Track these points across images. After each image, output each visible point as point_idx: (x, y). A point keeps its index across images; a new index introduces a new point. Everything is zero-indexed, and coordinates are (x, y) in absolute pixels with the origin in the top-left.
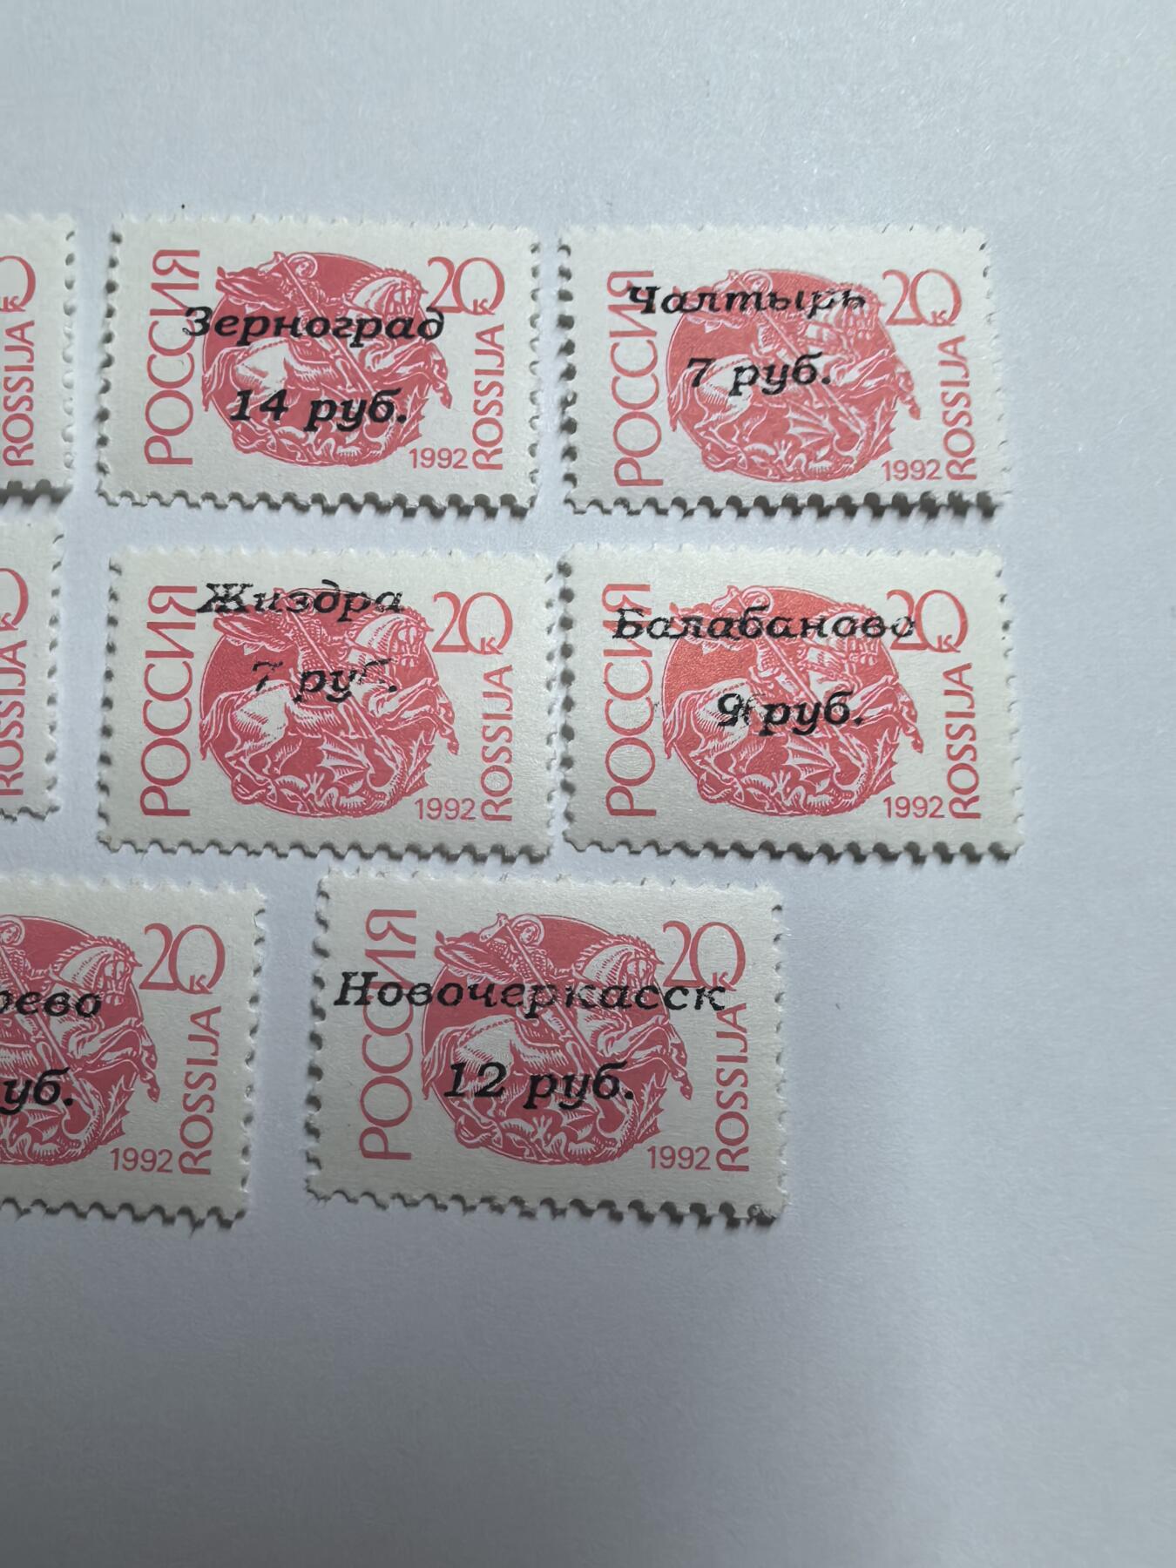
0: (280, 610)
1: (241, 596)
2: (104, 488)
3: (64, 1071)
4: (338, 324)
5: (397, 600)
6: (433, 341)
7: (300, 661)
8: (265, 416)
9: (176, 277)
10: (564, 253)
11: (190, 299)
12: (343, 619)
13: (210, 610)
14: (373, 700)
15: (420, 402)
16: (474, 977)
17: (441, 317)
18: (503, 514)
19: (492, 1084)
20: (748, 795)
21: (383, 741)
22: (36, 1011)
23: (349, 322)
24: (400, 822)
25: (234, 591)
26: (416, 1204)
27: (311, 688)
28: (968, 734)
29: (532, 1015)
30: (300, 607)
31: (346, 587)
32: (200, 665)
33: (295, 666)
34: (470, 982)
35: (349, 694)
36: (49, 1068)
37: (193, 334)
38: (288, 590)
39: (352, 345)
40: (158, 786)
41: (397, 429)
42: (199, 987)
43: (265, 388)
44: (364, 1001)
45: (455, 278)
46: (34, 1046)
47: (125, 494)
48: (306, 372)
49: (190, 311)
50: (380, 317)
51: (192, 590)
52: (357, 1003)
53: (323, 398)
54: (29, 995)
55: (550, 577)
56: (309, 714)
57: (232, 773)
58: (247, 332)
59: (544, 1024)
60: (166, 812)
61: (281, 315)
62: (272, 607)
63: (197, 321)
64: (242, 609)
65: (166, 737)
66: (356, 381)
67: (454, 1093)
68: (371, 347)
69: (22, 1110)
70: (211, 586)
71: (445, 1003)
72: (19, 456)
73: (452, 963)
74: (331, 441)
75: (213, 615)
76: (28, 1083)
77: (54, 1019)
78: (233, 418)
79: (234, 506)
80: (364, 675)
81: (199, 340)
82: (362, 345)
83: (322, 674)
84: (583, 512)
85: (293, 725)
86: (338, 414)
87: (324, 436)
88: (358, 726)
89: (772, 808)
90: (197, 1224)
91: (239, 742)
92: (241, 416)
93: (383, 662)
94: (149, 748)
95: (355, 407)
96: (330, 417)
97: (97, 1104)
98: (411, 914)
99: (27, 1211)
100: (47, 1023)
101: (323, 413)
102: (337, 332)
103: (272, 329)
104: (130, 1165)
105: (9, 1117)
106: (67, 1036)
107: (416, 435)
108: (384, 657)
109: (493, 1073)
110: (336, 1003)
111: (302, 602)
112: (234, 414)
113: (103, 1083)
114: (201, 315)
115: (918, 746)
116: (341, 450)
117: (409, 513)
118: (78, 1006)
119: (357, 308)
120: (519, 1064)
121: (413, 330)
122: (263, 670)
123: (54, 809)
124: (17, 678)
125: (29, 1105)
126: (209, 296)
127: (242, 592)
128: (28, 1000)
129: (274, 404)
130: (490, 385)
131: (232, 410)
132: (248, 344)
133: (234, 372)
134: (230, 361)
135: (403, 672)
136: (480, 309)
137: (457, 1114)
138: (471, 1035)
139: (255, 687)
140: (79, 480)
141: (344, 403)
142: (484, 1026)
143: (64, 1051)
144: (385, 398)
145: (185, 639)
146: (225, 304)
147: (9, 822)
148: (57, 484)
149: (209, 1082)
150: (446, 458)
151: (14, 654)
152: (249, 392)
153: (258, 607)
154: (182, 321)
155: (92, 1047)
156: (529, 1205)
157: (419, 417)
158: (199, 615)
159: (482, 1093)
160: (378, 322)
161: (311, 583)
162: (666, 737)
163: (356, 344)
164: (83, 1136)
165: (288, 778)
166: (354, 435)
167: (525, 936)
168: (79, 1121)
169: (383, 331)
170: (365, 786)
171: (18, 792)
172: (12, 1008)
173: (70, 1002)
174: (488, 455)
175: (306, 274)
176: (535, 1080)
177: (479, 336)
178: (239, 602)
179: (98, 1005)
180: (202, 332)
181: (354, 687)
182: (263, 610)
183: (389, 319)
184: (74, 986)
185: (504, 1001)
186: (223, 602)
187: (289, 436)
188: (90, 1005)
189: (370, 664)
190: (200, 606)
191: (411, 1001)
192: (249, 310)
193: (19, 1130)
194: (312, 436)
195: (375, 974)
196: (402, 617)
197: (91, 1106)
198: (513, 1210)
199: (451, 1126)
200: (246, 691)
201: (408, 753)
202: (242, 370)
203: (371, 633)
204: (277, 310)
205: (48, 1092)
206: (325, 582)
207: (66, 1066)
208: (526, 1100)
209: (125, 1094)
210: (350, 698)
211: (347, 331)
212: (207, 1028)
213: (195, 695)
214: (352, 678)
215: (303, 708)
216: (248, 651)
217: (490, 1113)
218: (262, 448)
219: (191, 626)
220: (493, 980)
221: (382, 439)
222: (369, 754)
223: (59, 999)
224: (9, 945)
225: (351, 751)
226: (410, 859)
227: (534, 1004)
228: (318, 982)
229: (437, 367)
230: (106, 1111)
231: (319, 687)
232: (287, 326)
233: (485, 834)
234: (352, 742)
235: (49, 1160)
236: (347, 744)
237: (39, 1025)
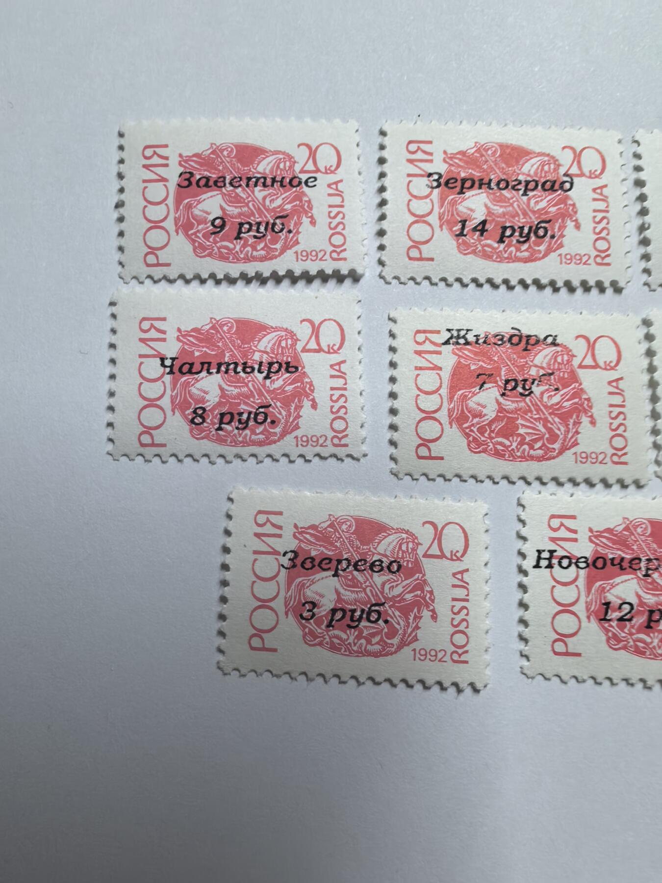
0: (489, 344)
1: (466, 336)
2: (383, 274)
3: (383, 604)
4: (514, 183)
5: (554, 340)
6: (569, 193)
7: (503, 373)
8: (475, 234)
9: (420, 155)
10: (636, 145)
11: (429, 168)
12: (526, 350)
13: (450, 344)
14: (546, 396)
15: (562, 227)
16: (612, 553)
17: (572, 180)
18: (609, 291)
19: (626, 615)
21: (553, 419)
22: (365, 570)
23: (520, 183)
24: (564, 465)
25: (462, 333)
26: (584, 681)
27: (510, 388)
29: (647, 575)
30: (500, 342)
31: (525, 331)
32: (446, 375)
33: (500, 376)
34: (611, 556)
35: (532, 392)
36: (374, 602)
37: (432, 188)
38: (492, 333)
39: (523, 195)
40: (425, 443)
41: (550, 244)
42: (455, 557)
43: (474, 219)
44: (550, 566)
45: (577, 156)
46: (364, 590)
47: (396, 278)
48: (498, 210)
49: (430, 175)
50: (537, 179)
51: (438, 332)
52: (546, 567)
53: (508, 224)
54: (360, 560)
55: (638, 327)
56: (510, 403)
57: (467, 435)
58: (462, 187)
59: (654, 581)
60: (431, 458)
61: (481, 178)
62: (485, 342)
63: (434, 180)
64: (467, 343)
65: (429, 416)
66: (525, 214)
67: (605, 619)
68: (533, 196)
69: (360, 626)
70: (449, 330)
71: (596, 568)
72: (338, 255)
73: (599, 545)
74: (513, 249)
75: (450, 347)
76: (363, 611)
77: (375, 574)
78: (457, 235)
79: (457, 285)
80: (539, 381)
81: (436, 191)
82: (528, 195)
83: (515, 380)
84: (654, 291)
85: (501, 409)
86: (517, 234)
87: (509, 245)
88: (538, 410)
90: (459, 691)
91: (471, 419)
92: (461, 234)
93: (552, 374)
94: (420, 421)
95: (526, 230)
96: (512, 235)
97: (402, 623)
98: (573, 517)
99: (363, 683)
100: (372, 577)
101: (508, 233)
102: (513, 188)
103: (477, 185)
104: (422, 658)
105: (353, 630)
106: (383, 584)
107: (561, 246)
108: (550, 372)
109: (627, 608)
110: (535, 567)
111: (501, 340)
112: (458, 233)
113: (405, 611)
114: (436, 177)
116: (518, 254)
117: (556, 290)
118: (389, 567)
119: (524, 174)
120: (641, 603)
121: (557, 187)
122: (483, 378)
123: (365, 455)
124: (342, 381)
125: (364, 623)
126: (439, 167)
127: (466, 334)
128: (360, 564)
129: (480, 228)
130: (602, 218)
131: (456, 231)
132: (464, 193)
133: (456, 209)
134: (454, 203)
135: (561, 379)
136: (593, 176)
137: (607, 631)
138: (613, 586)
139: (478, 387)
140: (369, 270)
141: (520, 227)
142: (620, 581)
143: (382, 593)
144: (543, 225)
145: (434, 359)
146: (449, 172)
147: (339, 462)
148: (360, 271)
149: (465, 611)
150: (578, 259)
151: (340, 368)
152: (465, 221)
153: (477, 342)
154: (425, 180)
155: (398, 591)
156: (649, 683)
157: (562, 236)
158: (444, 347)
159: (621, 619)
160: (537, 182)
161: (506, 330)
163: (525, 194)
164: (395, 641)
165: (500, 440)
166: (526, 246)
167: (639, 530)
168: (393, 633)
169: (540, 187)
170: (544, 445)
171: (346, 445)
172: (351, 568)
173: (384, 565)
174: (603, 257)
175: (495, 153)
176: (651, 612)
177: (594, 190)
178: (466, 340)
179: (399, 567)
180: (438, 187)
181: (534, 388)
182: (479, 344)
183: (543, 180)
184: (386, 556)
185: (630, 567)
186: (456, 338)
187: (489, 246)
188: (395, 567)
189: (543, 375)
190: (443, 341)
191: (578, 567)
192: (463, 175)
193: (359, 637)
194: (502, 246)
195: (555, 551)
196: (559, 349)
197: (399, 624)
198: (640, 686)
199: (604, 638)
200: (473, 390)
201: (567, 425)
202: (461, 208)
203: (542, 357)
204: (478, 174)
205: (374, 616)
206: (513, 328)
207: (383, 601)
208: (646, 624)
209: (418, 618)
210: (532, 395)
211: (519, 187)
212: (462, 580)
213: (444, 391)
214: (533, 383)
215: (506, 400)
216: (473, 367)
217: (626, 630)
218: (474, 252)
219: (439, 353)
220: (624, 555)
221: (542, 248)
222: (545, 426)
223: (377, 563)
224: (347, 532)
225: (535, 424)
226: (568, 486)
227: (648, 569)
228: (522, 555)
229: (571, 208)
230: (408, 627)
231: (514, 388)
232: (485, 184)
233: (613, 472)
234: (535, 419)
235: (376, 655)
236: (532, 420)
237: (366, 577)
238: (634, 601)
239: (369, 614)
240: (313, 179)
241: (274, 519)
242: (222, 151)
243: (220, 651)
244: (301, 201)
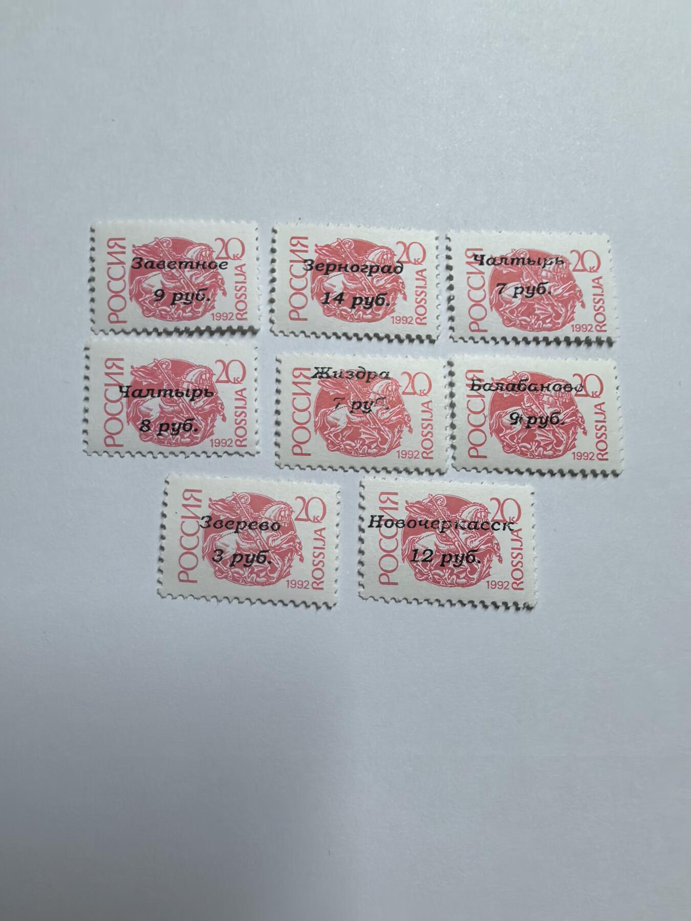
0: (343, 378)
1: (328, 372)
2: (273, 329)
3: (267, 551)
4: (363, 267)
5: (387, 375)
6: (400, 274)
7: (351, 398)
8: (335, 303)
9: (299, 247)
10: (448, 240)
11: (305, 256)
12: (368, 381)
13: (317, 377)
14: (380, 413)
15: (394, 298)
16: (420, 518)
17: (402, 265)
18: (426, 342)
19: (428, 557)
20: (521, 451)
21: (384, 428)
22: (256, 528)
23: (367, 267)
24: (391, 459)
25: (325, 370)
26: (400, 601)
27: (356, 408)
28: (604, 429)
29: (443, 532)
30: (351, 377)
31: (368, 369)
32: (313, 398)
33: (349, 399)
34: (419, 520)
35: (371, 410)
36: (262, 550)
37: (307, 270)
38: (346, 370)
39: (368, 276)
40: (298, 444)
41: (386, 309)
42: (316, 520)
43: (336, 292)
44: (379, 526)
45: (407, 249)
46: (256, 542)
47: (281, 332)
48: (351, 285)
49: (305, 261)
50: (378, 265)
51: (309, 369)
52: (377, 527)
53: (358, 296)
54: (253, 522)
55: (445, 366)
56: (356, 417)
57: (327, 440)
58: (327, 270)
59: (447, 535)
60: (302, 454)
61: (341, 263)
62: (340, 376)
63: (309, 265)
64: (328, 377)
65: (301, 426)
66: (370, 289)
67: (414, 560)
68: (376, 276)
69: (252, 565)
70: (316, 368)
71: (409, 527)
72: (242, 316)
73: (412, 512)
74: (361, 313)
75: (317, 379)
76: (254, 555)
77: (263, 531)
78: (323, 303)
79: (323, 337)
80: (376, 403)
81: (309, 272)
82: (372, 276)
83: (360, 403)
84: (457, 342)
85: (350, 422)
86: (364, 302)
87: (358, 310)
88: (375, 423)
89: (530, 456)
90: (318, 608)
91: (329, 428)
92: (326, 302)
93: (385, 398)
94: (295, 430)
95: (370, 300)
96: (360, 303)
97: (280, 563)
98: (396, 494)
99: (255, 603)
100: (260, 533)
101: (358, 301)
102: (362, 271)
103: (337, 267)
104: (293, 586)
105: (247, 568)
106: (268, 538)
107: (393, 311)
108: (383, 396)
109: (428, 553)
110: (369, 527)
111: (351, 375)
112: (323, 301)
113: (282, 556)
114: (309, 262)
115: (585, 433)
116: (365, 316)
117: (390, 341)
118: (272, 527)
119: (370, 261)
120: (438, 550)
121: (392, 270)
122: (338, 401)
123: (258, 453)
124: (243, 402)
125: (255, 564)
126: (312, 255)
127: (328, 371)
128: (253, 524)
129: (339, 298)
130: (422, 291)
131: (322, 300)
132: (328, 274)
133: (323, 285)
134: (321, 281)
135: (390, 402)
136: (416, 262)
137: (415, 568)
138: (420, 539)
139: (335, 407)
140: (263, 326)
141: (366, 298)
142: (425, 536)
143: (267, 544)
144: (381, 296)
145: (306, 388)
146: (319, 258)
147: (241, 457)
148: (256, 327)
149: (322, 556)
150: (406, 320)
151: (242, 393)
152: (329, 293)
153: (335, 376)
154: (302, 265)
155: (278, 542)
156: (442, 602)
157: (394, 304)
158: (312, 379)
159: (424, 560)
160: (378, 267)
161: (355, 368)
162: (491, 429)
163: (370, 275)
164: (275, 575)
165: (348, 442)
166: (370, 311)
167: (439, 502)
168: (274, 570)
169: (380, 270)
170: (378, 445)
171: (245, 446)
172: (247, 527)
173: (269, 525)
174: (421, 319)
175: (350, 247)
176: (444, 556)
177: (417, 273)
178: (327, 374)
179: (279, 527)
180: (310, 269)
181: (372, 408)
182: (336, 378)
183: (382, 266)
184: (270, 519)
185: (432, 526)
186: (321, 374)
187: (345, 310)
188: (276, 527)
189: (378, 399)
190: (312, 375)
191: (397, 526)
192: (328, 261)
193: (251, 573)
194: (354, 311)
195: (383, 516)
196: (390, 381)
197: (278, 564)
198: (436, 604)
199: (413, 573)
200: (332, 408)
201: (393, 433)
202: (326, 284)
203: (378, 387)
204: (339, 261)
205: (262, 559)
206: (359, 367)
207: (268, 549)
208: (441, 564)
209: (290, 560)
210: (371, 412)
211: (366, 270)
212: (321, 535)
213: (312, 410)
214: (371, 404)
215: (353, 415)
216: (332, 394)
217: (428, 568)
218: (335, 315)
219: (309, 383)
220: (428, 519)
221: (381, 312)
222: (379, 433)
223: (264, 524)
224: (245, 504)
225: (372, 432)
226: (394, 473)
227: (443, 528)
228: (361, 519)
229: (401, 285)
230: (284, 565)
231: (359, 408)
232: (343, 268)
233: (423, 464)
234: (373, 429)
235: (263, 584)
236: (371, 429)
237: (257, 534)
238: (433, 548)
239: (258, 557)
240: (225, 264)
241: (196, 495)
242: (162, 243)
243: (159, 582)
244: (216, 279)
